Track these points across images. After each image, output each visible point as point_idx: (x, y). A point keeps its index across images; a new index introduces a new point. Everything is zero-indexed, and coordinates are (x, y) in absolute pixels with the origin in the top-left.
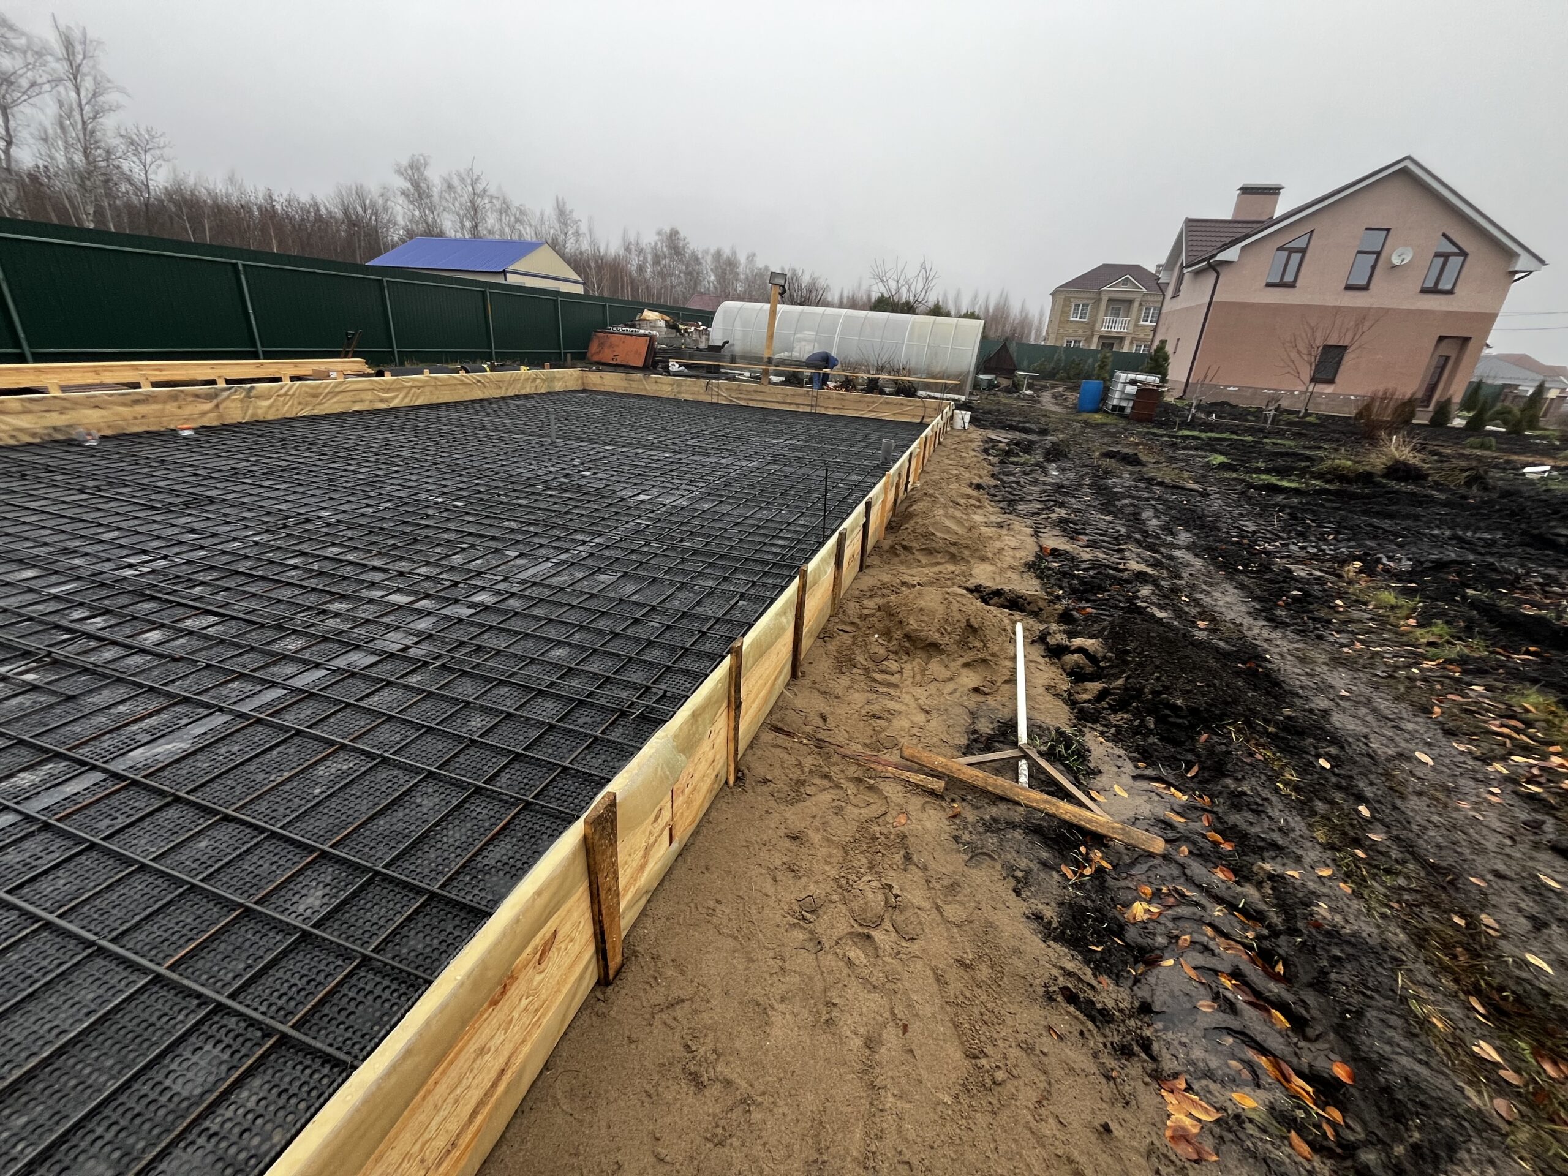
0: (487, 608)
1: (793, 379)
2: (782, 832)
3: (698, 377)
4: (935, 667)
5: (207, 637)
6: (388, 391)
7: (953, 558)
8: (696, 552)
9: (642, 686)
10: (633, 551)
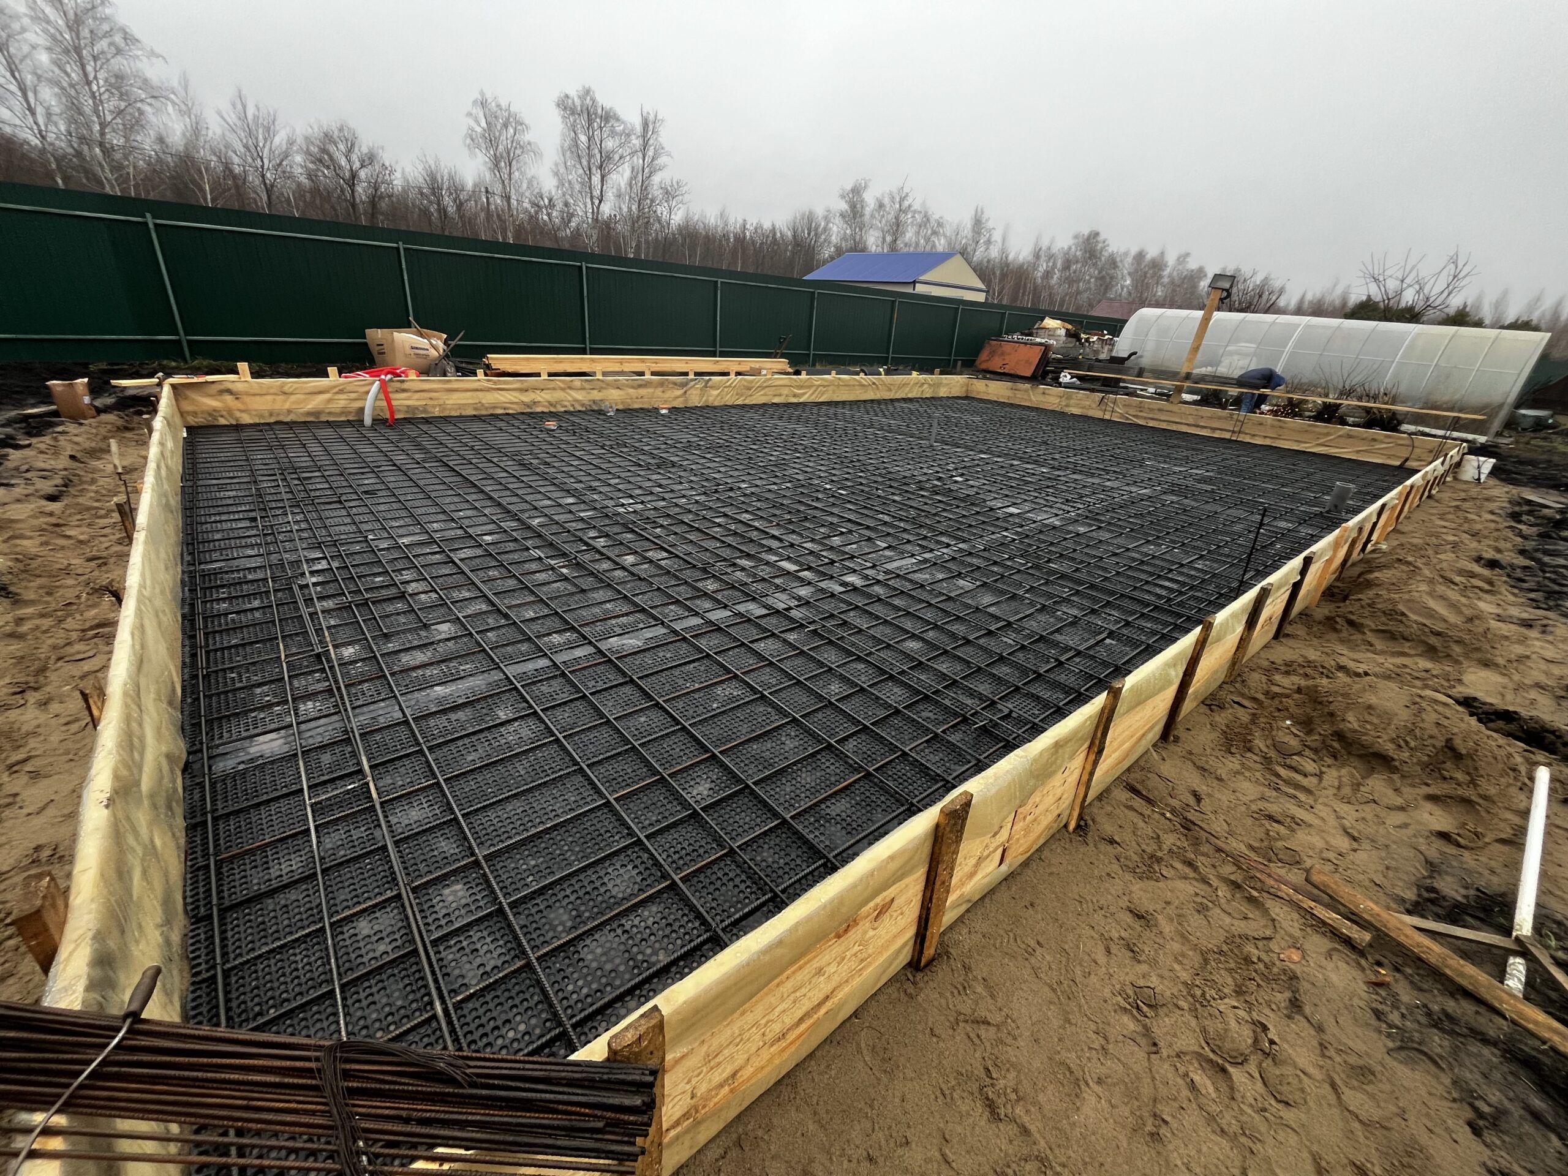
0: (855, 589)
1: (1211, 399)
2: (1124, 902)
3: (1092, 390)
4: (1377, 784)
5: (660, 567)
6: (801, 387)
7: (1431, 652)
8: (1063, 576)
9: (989, 699)
10: (995, 563)
